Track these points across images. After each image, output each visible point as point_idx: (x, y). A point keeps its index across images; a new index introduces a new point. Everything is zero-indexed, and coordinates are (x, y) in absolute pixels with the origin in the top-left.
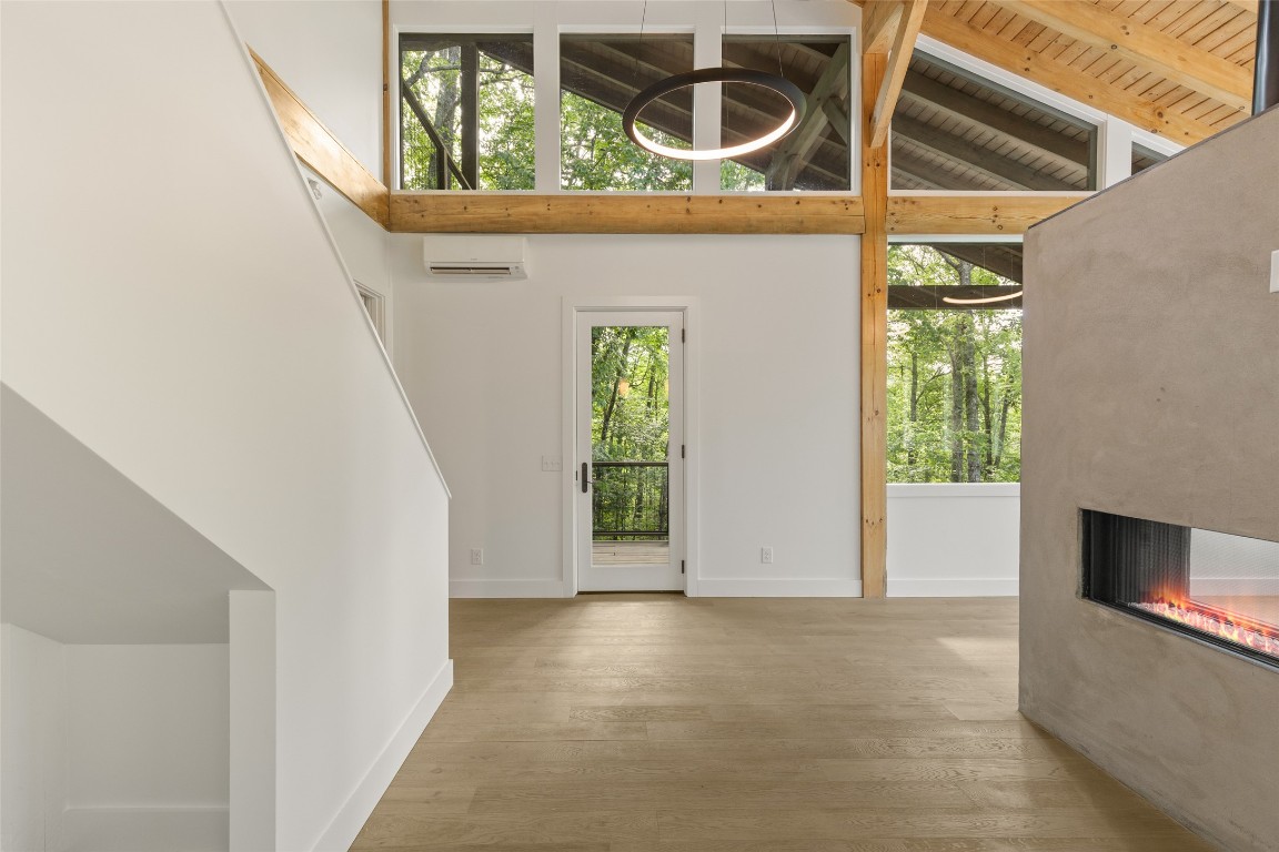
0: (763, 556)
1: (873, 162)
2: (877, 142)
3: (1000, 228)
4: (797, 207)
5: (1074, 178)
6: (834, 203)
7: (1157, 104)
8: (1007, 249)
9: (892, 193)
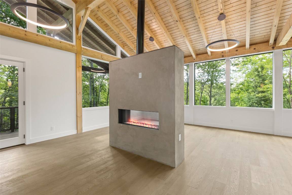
0: (52, 129)
1: (78, 39)
2: (79, 35)
3: (102, 59)
4: (60, 43)
5: (112, 53)
6: (70, 45)
7: (124, 45)
8: (104, 64)
9: (83, 47)
